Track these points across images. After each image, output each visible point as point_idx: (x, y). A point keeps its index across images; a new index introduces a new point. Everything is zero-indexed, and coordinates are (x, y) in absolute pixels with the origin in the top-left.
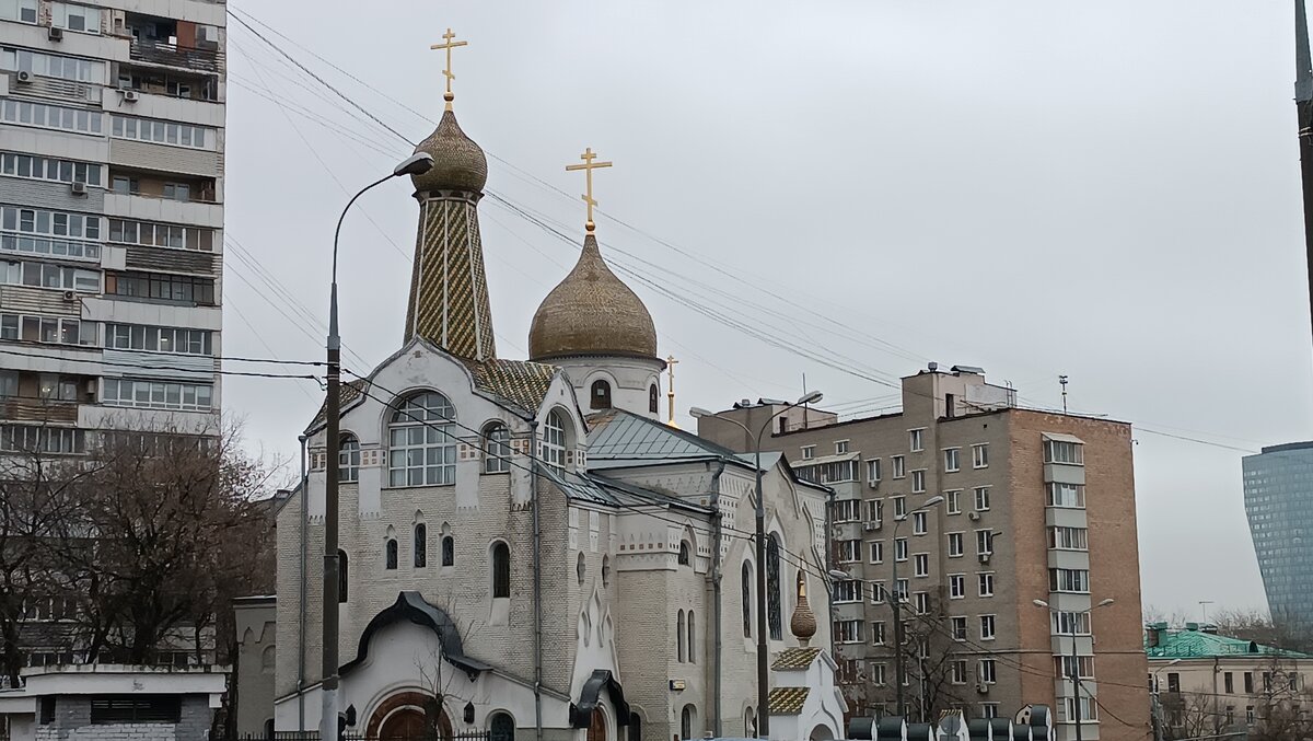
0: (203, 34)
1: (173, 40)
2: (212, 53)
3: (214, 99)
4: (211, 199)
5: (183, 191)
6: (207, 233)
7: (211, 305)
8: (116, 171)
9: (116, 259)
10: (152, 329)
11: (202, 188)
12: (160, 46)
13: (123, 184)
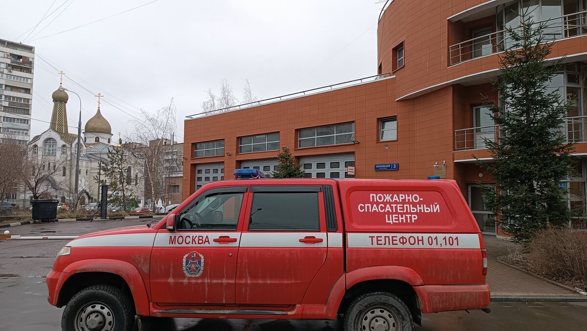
0: (29, 59)
1: (21, 60)
2: (31, 63)
3: (31, 72)
4: (29, 93)
5: (23, 91)
6: (28, 100)
7: (29, 114)
8: (6, 86)
9: (6, 104)
10: (14, 119)
11: (28, 91)
12: (18, 61)
13: (9, 88)
